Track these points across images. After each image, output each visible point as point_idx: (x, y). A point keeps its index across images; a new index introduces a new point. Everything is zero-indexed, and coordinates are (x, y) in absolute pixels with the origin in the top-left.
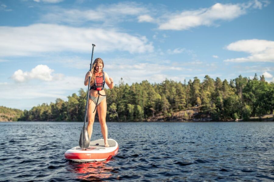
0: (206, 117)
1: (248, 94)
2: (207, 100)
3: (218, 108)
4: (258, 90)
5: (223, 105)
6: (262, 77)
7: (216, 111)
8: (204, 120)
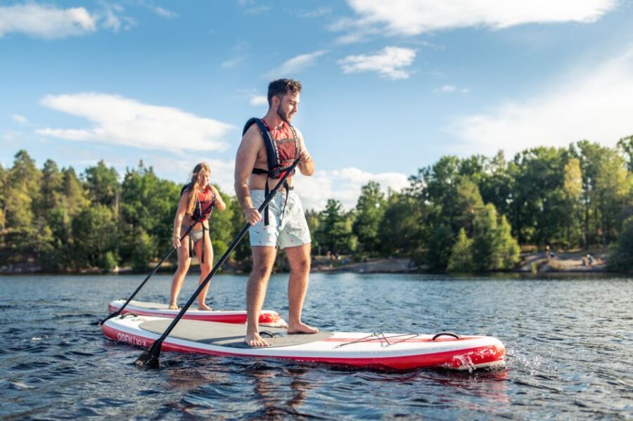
0: (24, 261)
1: (132, 205)
2: (25, 216)
3: (57, 237)
4: (156, 199)
5: (70, 230)
6: (148, 169)
7: (52, 247)
8: (20, 270)
